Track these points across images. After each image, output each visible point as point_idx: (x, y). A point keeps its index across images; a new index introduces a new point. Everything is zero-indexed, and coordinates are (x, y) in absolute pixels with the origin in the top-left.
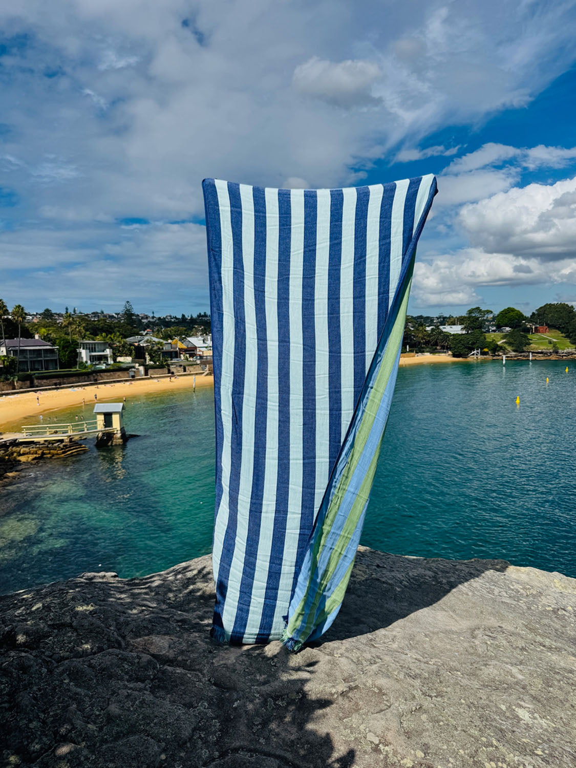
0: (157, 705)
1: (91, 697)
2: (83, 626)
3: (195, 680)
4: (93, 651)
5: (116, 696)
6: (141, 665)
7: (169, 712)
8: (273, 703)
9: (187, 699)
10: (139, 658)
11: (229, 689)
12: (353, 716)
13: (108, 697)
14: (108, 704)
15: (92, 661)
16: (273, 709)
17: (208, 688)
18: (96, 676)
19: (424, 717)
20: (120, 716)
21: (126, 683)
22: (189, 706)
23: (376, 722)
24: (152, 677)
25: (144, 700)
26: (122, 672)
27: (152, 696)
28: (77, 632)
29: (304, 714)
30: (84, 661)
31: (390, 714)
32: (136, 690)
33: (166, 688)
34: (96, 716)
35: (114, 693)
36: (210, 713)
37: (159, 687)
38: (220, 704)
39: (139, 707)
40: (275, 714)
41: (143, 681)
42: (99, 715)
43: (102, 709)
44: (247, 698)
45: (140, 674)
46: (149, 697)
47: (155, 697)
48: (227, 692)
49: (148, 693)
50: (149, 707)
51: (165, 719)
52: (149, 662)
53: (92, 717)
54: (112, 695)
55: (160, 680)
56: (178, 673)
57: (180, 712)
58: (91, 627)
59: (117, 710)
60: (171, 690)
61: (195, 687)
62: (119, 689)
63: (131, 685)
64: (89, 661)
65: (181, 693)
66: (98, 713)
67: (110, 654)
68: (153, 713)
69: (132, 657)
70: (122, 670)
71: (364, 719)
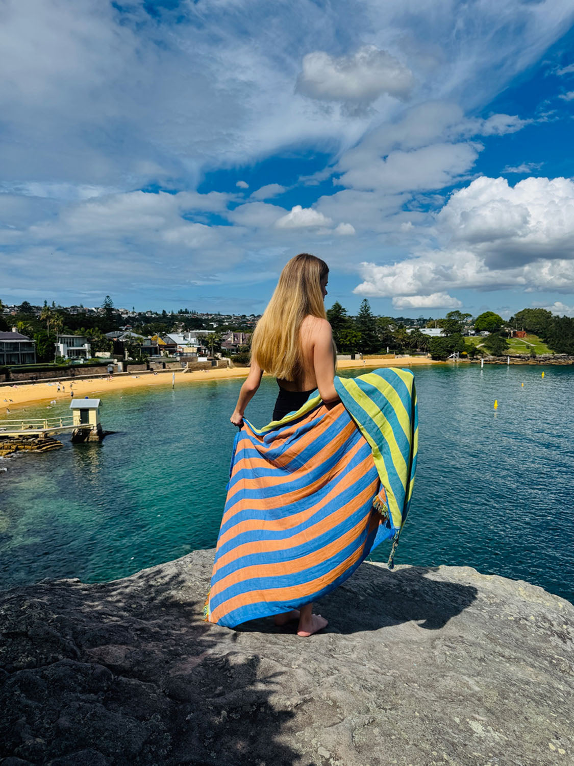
0: (109, 718)
1: (42, 710)
2: (38, 635)
3: (149, 691)
4: (48, 661)
5: (67, 708)
6: (95, 676)
7: (121, 725)
8: (226, 716)
9: (140, 712)
10: (93, 668)
11: (183, 701)
12: (306, 729)
13: (59, 709)
14: (59, 717)
15: (45, 672)
16: (227, 721)
17: (162, 700)
18: (48, 688)
19: (376, 731)
20: (69, 728)
21: (78, 694)
22: (142, 718)
23: (328, 736)
24: (105, 688)
25: (95, 712)
27: (104, 709)
28: (32, 641)
29: (257, 727)
30: (37, 672)
31: (342, 727)
32: (88, 702)
33: (119, 700)
34: (45, 729)
35: (66, 706)
36: (162, 726)
37: (112, 699)
38: (173, 716)
39: (90, 720)
40: (228, 727)
41: (96, 693)
42: (49, 728)
43: (52, 722)
44: (201, 710)
45: (93, 685)
46: (100, 708)
47: (107, 709)
48: (182, 704)
49: (100, 705)
50: (100, 720)
51: (116, 733)
52: (103, 673)
53: (41, 730)
54: (64, 707)
55: (114, 691)
56: (132, 684)
57: (131, 725)
58: (47, 637)
59: (67, 723)
60: (125, 701)
61: (149, 698)
62: (71, 701)
63: (84, 697)
64: (42, 671)
65: (134, 705)
66: (47, 726)
67: (64, 665)
68: (104, 726)
69: (87, 668)
70: (75, 681)
71: (316, 733)
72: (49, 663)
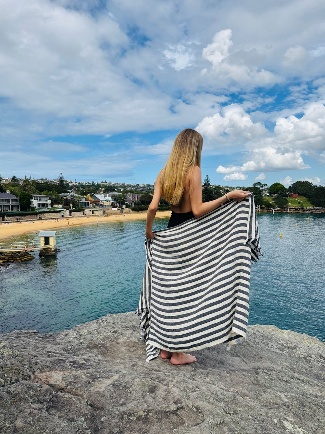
0: (50, 420)
1: (5, 415)
2: (6, 365)
3: (77, 402)
4: (12, 382)
5: (22, 413)
6: (42, 392)
7: (57, 425)
8: (127, 418)
9: (71, 416)
10: (41, 386)
11: (98, 409)
12: (180, 428)
13: (17, 414)
14: (16, 419)
15: (9, 389)
16: (127, 422)
17: (85, 408)
18: (10, 400)
19: (225, 429)
20: (23, 428)
21: (30, 404)
22: (72, 420)
23: (194, 432)
24: (48, 400)
25: (41, 416)
26: (29, 396)
27: (47, 414)
28: (2, 369)
29: (147, 426)
30: (4, 389)
31: (203, 426)
32: (37, 409)
33: (57, 407)
34: (7, 427)
35: (21, 412)
36: (85, 425)
37: (52, 407)
38: (92, 418)
39: (37, 421)
40: (128, 426)
41: (42, 403)
42: (9, 427)
43: (12, 423)
44: (110, 415)
45: (40, 398)
46: (44, 414)
47: (49, 414)
48: (98, 410)
49: (45, 411)
50: (44, 421)
51: (53, 430)
52: (47, 390)
53: (3, 429)
54: (20, 412)
55: (54, 402)
56: (66, 397)
57: (64, 424)
58: (12, 366)
59: (21, 423)
60: (61, 409)
61: (77, 407)
62: (25, 408)
63: (33, 406)
64: (7, 389)
65: (67, 411)
66: (8, 425)
67: (22, 384)
68: (46, 426)
69: (37, 387)
70: (28, 395)
71: (186, 430)
72: (13, 383)
